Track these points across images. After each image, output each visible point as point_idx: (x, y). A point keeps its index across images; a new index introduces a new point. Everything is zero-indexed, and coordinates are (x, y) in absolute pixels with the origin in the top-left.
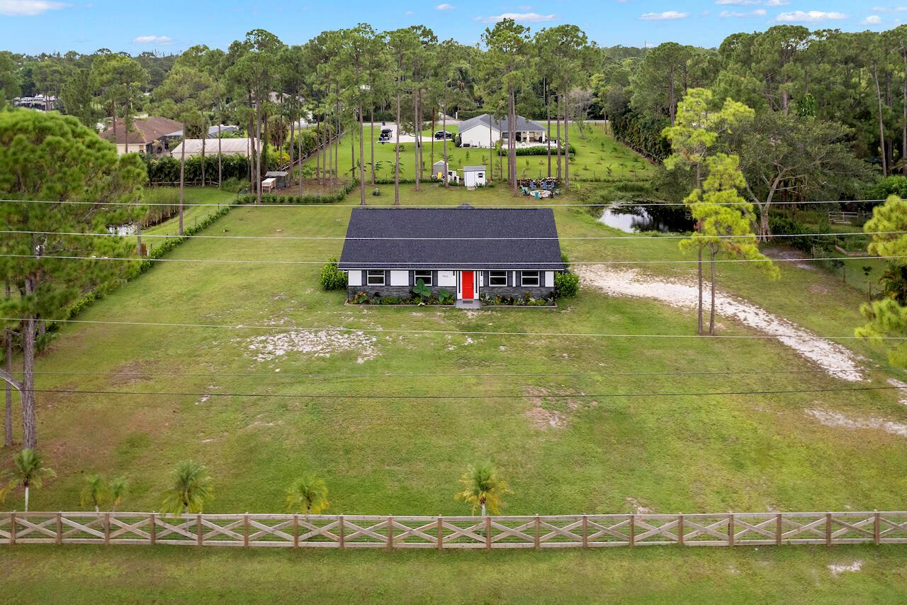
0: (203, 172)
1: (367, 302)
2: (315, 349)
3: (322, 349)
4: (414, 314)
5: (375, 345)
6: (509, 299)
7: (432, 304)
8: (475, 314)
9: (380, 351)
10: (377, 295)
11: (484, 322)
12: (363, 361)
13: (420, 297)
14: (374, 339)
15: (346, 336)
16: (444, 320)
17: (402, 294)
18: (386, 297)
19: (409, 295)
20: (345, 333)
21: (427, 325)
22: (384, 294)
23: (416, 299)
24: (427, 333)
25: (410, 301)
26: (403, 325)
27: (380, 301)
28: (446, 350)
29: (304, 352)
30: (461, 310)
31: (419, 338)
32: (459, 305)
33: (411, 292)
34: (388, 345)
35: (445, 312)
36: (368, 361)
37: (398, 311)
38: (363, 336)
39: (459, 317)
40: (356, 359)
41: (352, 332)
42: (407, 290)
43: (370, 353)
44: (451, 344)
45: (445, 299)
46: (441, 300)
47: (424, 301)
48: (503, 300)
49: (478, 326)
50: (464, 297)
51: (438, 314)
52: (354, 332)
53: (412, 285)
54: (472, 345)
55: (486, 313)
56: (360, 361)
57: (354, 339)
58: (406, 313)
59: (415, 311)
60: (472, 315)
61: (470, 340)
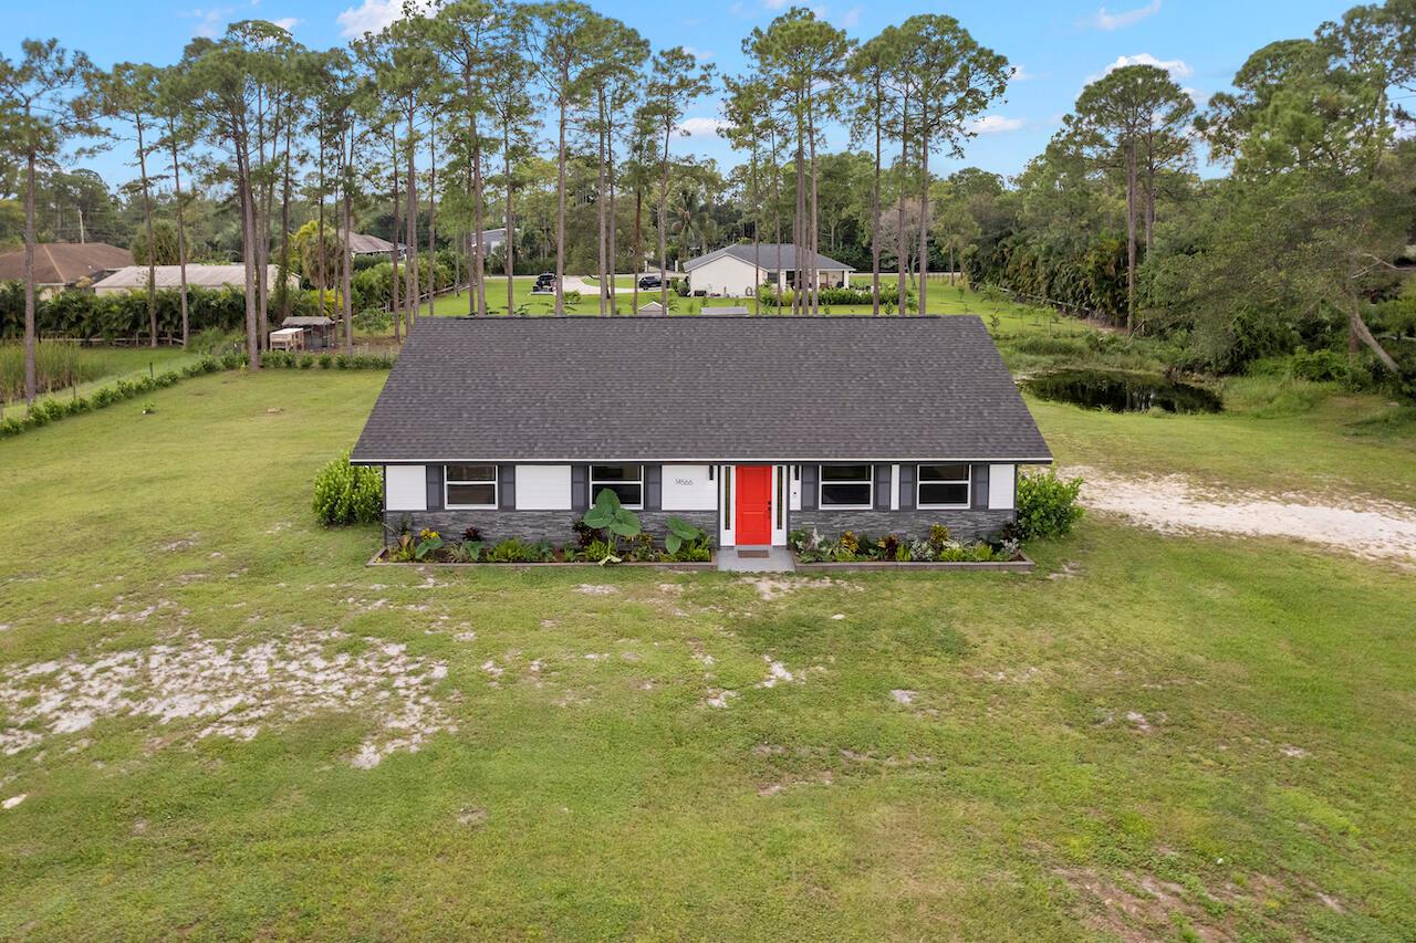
0: (153, 319)
1: (440, 556)
2: (211, 709)
3: (237, 710)
4: (587, 588)
5: (439, 692)
6: (882, 544)
7: (644, 559)
8: (784, 586)
9: (454, 714)
10: (473, 535)
11: (817, 611)
12: (377, 759)
13: (605, 540)
14: (440, 672)
15: (343, 659)
16: (683, 607)
17: (552, 534)
18: (500, 541)
19: (573, 537)
20: (339, 651)
21: (626, 621)
22: (495, 533)
23: (594, 547)
24: (629, 650)
25: (576, 551)
26: (548, 624)
27: (482, 553)
28: (701, 707)
29: (164, 721)
30: (736, 576)
31: (601, 665)
32: (726, 563)
33: (580, 527)
34: (489, 692)
35: (686, 582)
36: (397, 761)
37: (535, 580)
38: (404, 658)
39: (732, 596)
40: (352, 747)
41: (366, 647)
42: (568, 522)
43: (415, 723)
44: (714, 684)
45: (685, 545)
46: (673, 547)
47: (620, 554)
48: (864, 548)
49: (798, 622)
50: (739, 540)
51: (665, 587)
52: (374, 648)
53: (580, 507)
54: (790, 689)
55: (816, 584)
56: (369, 756)
57: (367, 672)
58: (560, 587)
59: (592, 581)
60: (774, 590)
61: (779, 670)
